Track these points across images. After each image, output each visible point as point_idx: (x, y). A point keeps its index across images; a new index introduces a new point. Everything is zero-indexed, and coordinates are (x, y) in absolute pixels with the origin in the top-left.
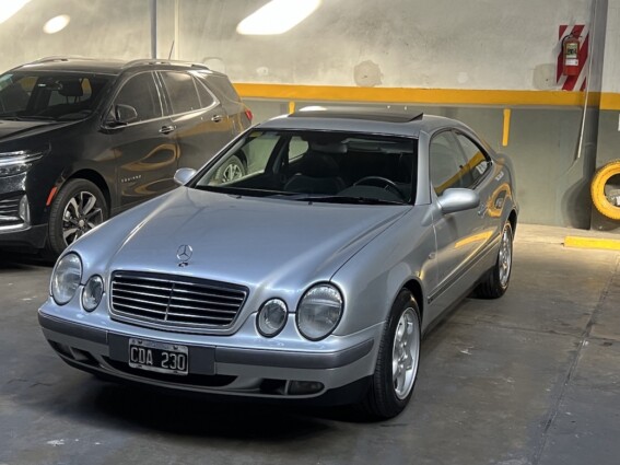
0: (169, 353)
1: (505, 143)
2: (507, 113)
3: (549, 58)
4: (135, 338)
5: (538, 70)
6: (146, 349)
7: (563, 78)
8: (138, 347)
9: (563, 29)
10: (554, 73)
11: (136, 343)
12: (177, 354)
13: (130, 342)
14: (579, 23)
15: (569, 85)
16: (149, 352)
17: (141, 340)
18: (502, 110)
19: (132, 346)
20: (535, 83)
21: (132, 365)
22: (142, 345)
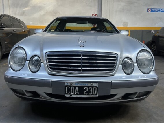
0: (88, 87)
4: (68, 82)
6: (75, 87)
8: (70, 86)
9: (93, 15)
11: (69, 85)
12: (92, 87)
13: (66, 84)
14: (96, 14)
16: (77, 88)
17: (71, 83)
19: (66, 86)
21: (66, 96)
22: (73, 85)
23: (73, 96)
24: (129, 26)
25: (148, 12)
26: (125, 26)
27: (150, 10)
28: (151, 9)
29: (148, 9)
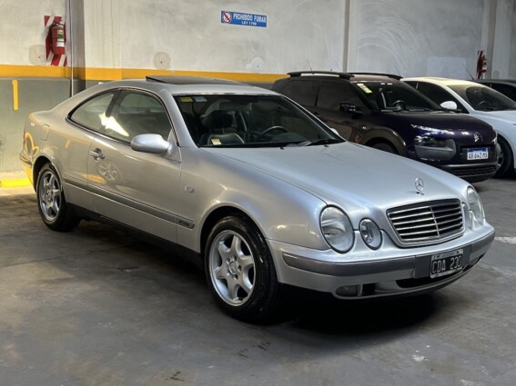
0: (455, 257)
1: (16, 107)
2: (15, 83)
3: (39, 40)
4: (435, 254)
5: (32, 49)
6: (442, 260)
7: (51, 55)
8: (437, 261)
9: (47, 18)
10: (44, 53)
11: (436, 258)
12: (458, 256)
13: (433, 259)
14: (57, 15)
15: (55, 60)
16: (444, 261)
17: (439, 253)
18: (11, 82)
19: (433, 262)
20: (31, 59)
21: (432, 276)
22: (440, 257)
23: (440, 275)
24: (173, 68)
25: (223, 21)
26: (162, 67)
27: (229, 16)
28: (232, 13)
29: (222, 12)
